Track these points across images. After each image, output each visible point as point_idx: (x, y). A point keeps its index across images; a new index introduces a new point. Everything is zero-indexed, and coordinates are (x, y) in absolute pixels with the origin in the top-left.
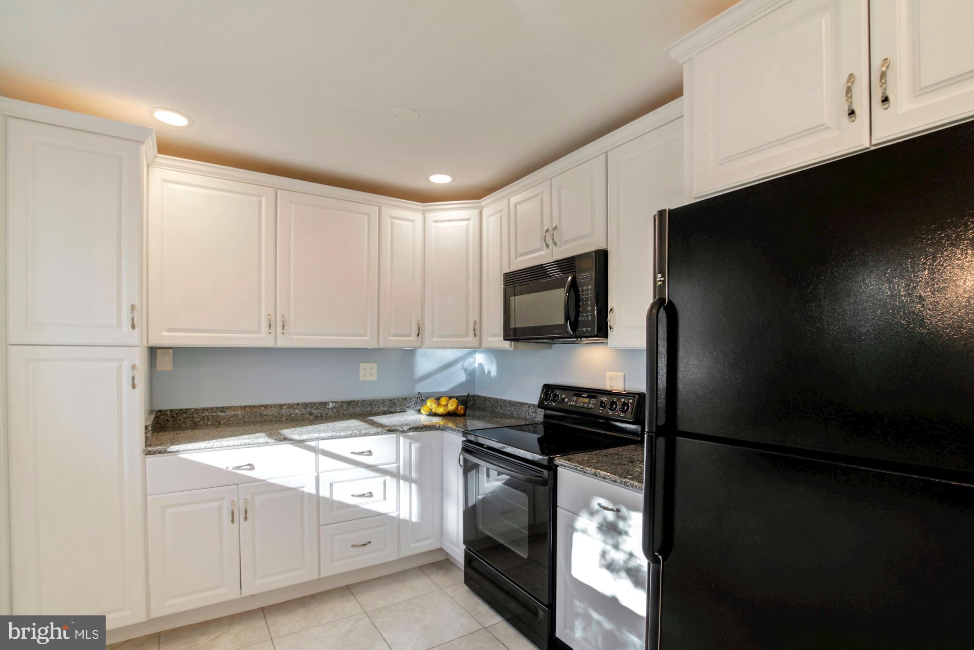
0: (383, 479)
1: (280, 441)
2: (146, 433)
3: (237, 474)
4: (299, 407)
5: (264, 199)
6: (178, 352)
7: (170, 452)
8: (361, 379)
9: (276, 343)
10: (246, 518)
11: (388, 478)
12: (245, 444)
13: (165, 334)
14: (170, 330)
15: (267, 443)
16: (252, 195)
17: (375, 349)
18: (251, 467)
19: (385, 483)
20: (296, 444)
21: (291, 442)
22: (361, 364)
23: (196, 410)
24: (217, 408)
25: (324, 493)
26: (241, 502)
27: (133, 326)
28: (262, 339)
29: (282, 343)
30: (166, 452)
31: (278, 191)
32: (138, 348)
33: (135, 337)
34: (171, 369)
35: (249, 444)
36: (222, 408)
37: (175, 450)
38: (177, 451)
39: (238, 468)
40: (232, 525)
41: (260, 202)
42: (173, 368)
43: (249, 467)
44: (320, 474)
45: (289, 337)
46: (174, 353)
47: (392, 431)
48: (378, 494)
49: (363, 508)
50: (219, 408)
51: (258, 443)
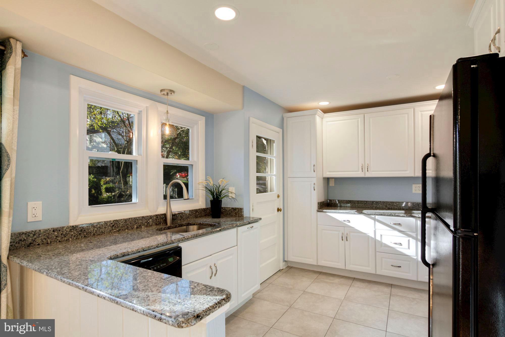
0: (408, 238)
1: (359, 213)
2: (318, 205)
3: (344, 223)
4: (381, 203)
5: (359, 119)
6: (336, 179)
7: (324, 212)
8: (413, 192)
9: (365, 176)
10: (347, 240)
11: (411, 239)
12: (347, 213)
13: (328, 173)
14: (330, 172)
15: (354, 213)
16: (354, 119)
17: (413, 177)
18: (349, 221)
19: (409, 241)
20: (366, 216)
21: (363, 214)
22: (413, 185)
23: (341, 200)
24: (348, 201)
25: (378, 238)
26: (346, 234)
27: (314, 171)
28: (360, 174)
29: (368, 175)
30: (323, 212)
31: (365, 115)
32: (315, 178)
33: (314, 174)
34: (334, 185)
35: (348, 213)
36: (350, 201)
37: (325, 211)
38: (326, 212)
39: (344, 221)
40: (343, 241)
41: (358, 121)
42: (335, 185)
43: (348, 221)
44: (376, 230)
45: (371, 173)
46: (335, 179)
47: (413, 216)
48: (405, 245)
49: (396, 250)
50: (349, 200)
51: (351, 213)
